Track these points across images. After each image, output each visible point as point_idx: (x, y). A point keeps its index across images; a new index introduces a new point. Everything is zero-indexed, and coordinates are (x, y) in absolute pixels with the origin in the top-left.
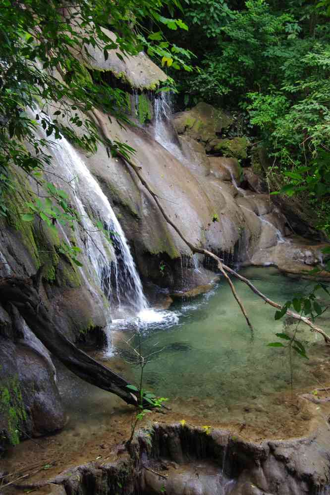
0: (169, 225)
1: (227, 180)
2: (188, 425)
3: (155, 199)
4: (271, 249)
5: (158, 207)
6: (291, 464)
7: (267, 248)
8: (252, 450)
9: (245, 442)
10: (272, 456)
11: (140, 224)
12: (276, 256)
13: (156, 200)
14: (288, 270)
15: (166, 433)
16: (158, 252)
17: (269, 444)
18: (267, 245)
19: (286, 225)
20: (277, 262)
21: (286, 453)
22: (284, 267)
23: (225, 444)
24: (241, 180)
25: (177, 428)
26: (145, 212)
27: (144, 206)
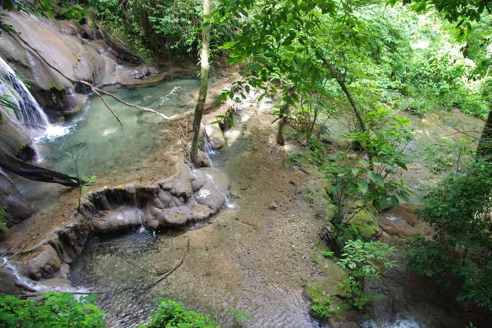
0: (52, 69)
1: (74, 34)
2: (109, 188)
3: (37, 53)
4: (113, 74)
5: (41, 58)
6: (173, 191)
7: (111, 73)
8: (151, 190)
9: (146, 187)
10: (162, 190)
11: (31, 72)
12: (117, 77)
13: (39, 54)
14: (128, 84)
15: (97, 196)
16: (49, 89)
17: (159, 184)
18: (111, 71)
19: (118, 57)
20: (119, 80)
21: (169, 186)
22: (124, 83)
23: (134, 191)
24: (83, 33)
25: (103, 192)
26: (33, 63)
27: (30, 59)
